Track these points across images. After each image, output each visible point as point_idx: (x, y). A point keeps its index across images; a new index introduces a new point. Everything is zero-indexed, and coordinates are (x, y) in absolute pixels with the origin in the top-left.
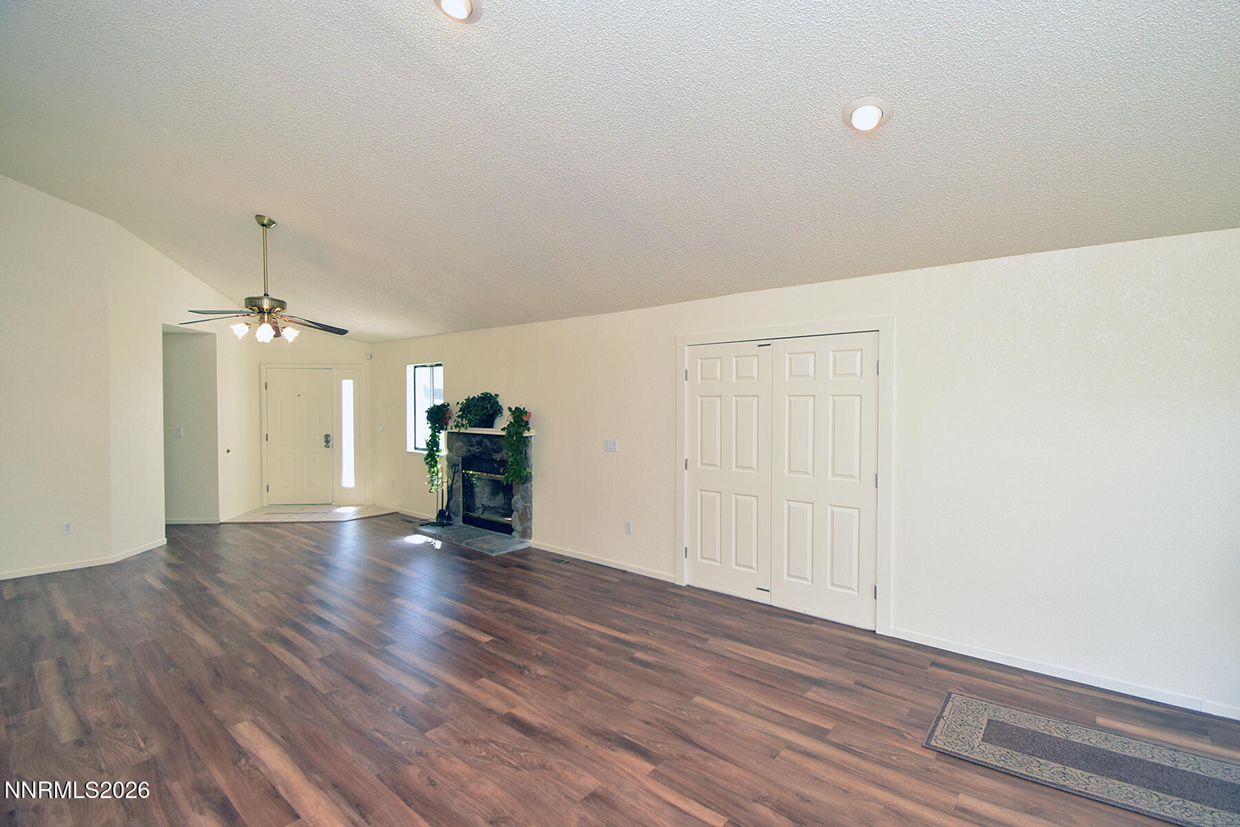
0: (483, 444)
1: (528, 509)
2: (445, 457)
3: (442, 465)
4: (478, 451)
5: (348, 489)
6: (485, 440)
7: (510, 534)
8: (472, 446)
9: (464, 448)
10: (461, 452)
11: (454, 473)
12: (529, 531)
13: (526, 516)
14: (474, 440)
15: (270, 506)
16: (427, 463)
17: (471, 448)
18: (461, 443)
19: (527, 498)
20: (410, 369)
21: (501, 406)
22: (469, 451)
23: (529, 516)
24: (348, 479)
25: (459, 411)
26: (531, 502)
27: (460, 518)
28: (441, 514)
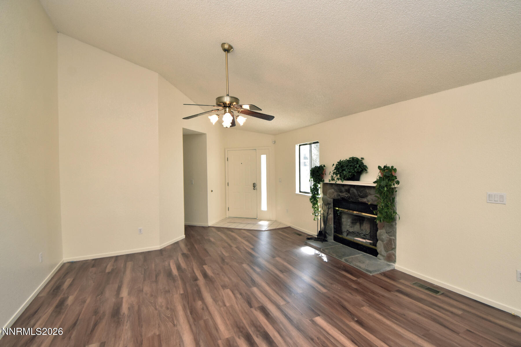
0: (351, 191)
1: (393, 241)
2: (322, 198)
3: (320, 203)
4: (347, 196)
5: (264, 211)
6: (352, 189)
7: (376, 256)
8: (341, 192)
9: (336, 194)
10: (333, 196)
11: (329, 209)
12: (394, 257)
13: (391, 245)
14: (343, 189)
15: (229, 218)
16: (311, 202)
17: (341, 194)
18: (333, 190)
19: (392, 233)
20: (297, 147)
21: (366, 166)
22: (339, 195)
23: (393, 247)
24: (264, 207)
25: (334, 170)
26: (395, 236)
27: (332, 237)
28: (320, 233)
